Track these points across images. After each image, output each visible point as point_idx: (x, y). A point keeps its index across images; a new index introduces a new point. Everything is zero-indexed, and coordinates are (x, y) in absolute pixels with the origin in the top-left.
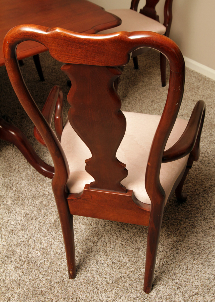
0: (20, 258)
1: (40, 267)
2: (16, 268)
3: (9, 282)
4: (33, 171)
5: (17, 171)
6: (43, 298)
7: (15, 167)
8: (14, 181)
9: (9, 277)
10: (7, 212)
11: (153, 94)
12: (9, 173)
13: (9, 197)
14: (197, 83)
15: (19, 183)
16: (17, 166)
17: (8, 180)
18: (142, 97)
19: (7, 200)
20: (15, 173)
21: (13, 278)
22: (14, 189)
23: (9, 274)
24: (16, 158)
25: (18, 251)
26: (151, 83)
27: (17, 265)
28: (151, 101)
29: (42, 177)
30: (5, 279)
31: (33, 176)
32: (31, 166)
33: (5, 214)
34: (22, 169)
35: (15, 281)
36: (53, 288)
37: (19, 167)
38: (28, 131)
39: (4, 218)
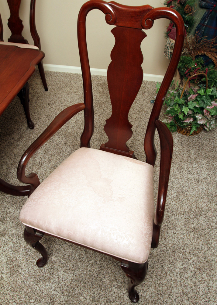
0: (61, 262)
2: (65, 271)
3: (69, 283)
4: (10, 198)
6: (103, 275)
8: (3, 213)
9: (66, 280)
10: (20, 239)
11: (45, 99)
13: (10, 227)
14: (67, 80)
15: (8, 212)
18: (39, 104)
19: (10, 230)
21: (70, 278)
22: (8, 219)
23: (64, 278)
25: (55, 259)
26: (37, 92)
27: (64, 269)
28: (48, 104)
29: (21, 198)
31: (14, 201)
33: (20, 241)
35: (73, 279)
36: (102, 265)
39: (22, 245)
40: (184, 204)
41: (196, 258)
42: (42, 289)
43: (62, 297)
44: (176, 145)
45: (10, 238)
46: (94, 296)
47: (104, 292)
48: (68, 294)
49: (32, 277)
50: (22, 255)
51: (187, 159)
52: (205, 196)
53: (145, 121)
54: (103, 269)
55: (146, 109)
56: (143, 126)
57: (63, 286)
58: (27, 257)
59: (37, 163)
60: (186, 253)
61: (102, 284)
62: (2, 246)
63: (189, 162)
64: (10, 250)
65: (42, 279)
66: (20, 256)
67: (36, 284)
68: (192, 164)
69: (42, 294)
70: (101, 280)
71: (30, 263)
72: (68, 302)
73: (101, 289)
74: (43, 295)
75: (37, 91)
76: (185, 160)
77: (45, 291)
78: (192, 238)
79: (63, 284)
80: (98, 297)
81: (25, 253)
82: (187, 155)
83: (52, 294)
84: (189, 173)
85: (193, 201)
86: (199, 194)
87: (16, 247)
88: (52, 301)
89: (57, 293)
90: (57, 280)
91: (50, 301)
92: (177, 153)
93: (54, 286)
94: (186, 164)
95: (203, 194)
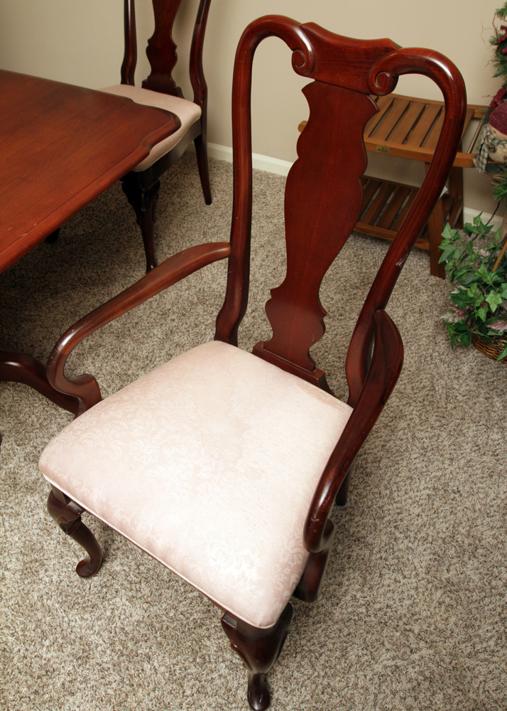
0: (129, 578)
1: (170, 581)
2: (131, 599)
3: (132, 628)
4: (67, 417)
5: (38, 426)
6: (206, 631)
7: (30, 419)
8: (43, 446)
9: (127, 620)
11: (199, 221)
12: (25, 435)
14: (258, 186)
16: (33, 416)
17: (32, 449)
18: (184, 231)
20: (37, 430)
21: (136, 618)
23: (124, 614)
24: (23, 402)
25: (118, 568)
26: (187, 203)
27: (130, 594)
28: (202, 234)
30: (122, 626)
32: (60, 409)
34: (45, 419)
35: (142, 622)
37: (39, 419)
38: (20, 345)
40: (441, 520)
41: (431, 652)
42: (73, 624)
43: (108, 652)
44: (464, 378)
45: (42, 500)
46: (175, 670)
47: (198, 667)
48: (121, 648)
49: (61, 594)
50: (55, 542)
51: (480, 417)
52: (496, 513)
53: (406, 308)
54: (211, 618)
55: (417, 282)
56: (399, 319)
57: (117, 630)
58: (62, 550)
59: (142, 356)
60: (411, 635)
61: (198, 650)
62: (23, 514)
63: (483, 424)
64: (35, 526)
65: (79, 603)
66: (50, 544)
67: (65, 611)
68: (489, 430)
69: (70, 634)
70: (198, 641)
71: (67, 563)
72: (117, 667)
73: (195, 660)
74: (73, 637)
75: (188, 201)
76: (473, 417)
77: (79, 630)
78: (435, 602)
79: (118, 625)
80: (183, 675)
81: (61, 540)
82: (484, 406)
83: (90, 639)
84: (474, 449)
85: (465, 519)
86: (485, 505)
87: (49, 523)
88: (86, 654)
89: (101, 642)
90: (108, 613)
91: (81, 654)
92: (460, 398)
93: (99, 626)
94: (474, 428)
95: (495, 508)
